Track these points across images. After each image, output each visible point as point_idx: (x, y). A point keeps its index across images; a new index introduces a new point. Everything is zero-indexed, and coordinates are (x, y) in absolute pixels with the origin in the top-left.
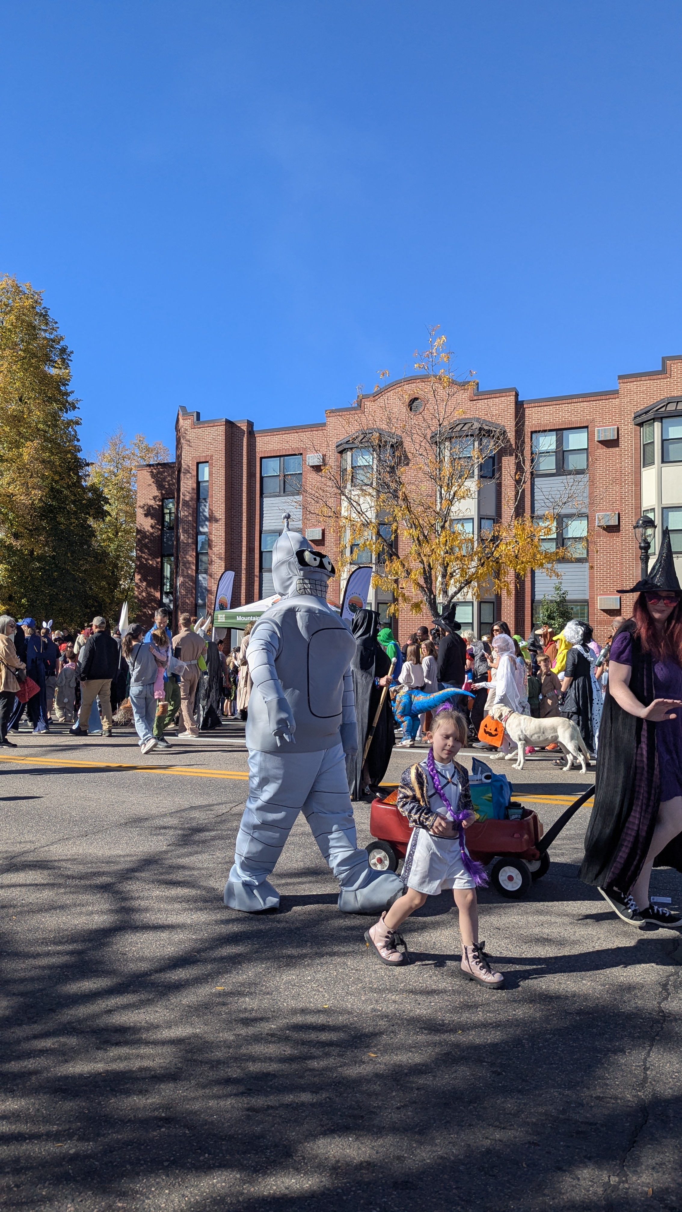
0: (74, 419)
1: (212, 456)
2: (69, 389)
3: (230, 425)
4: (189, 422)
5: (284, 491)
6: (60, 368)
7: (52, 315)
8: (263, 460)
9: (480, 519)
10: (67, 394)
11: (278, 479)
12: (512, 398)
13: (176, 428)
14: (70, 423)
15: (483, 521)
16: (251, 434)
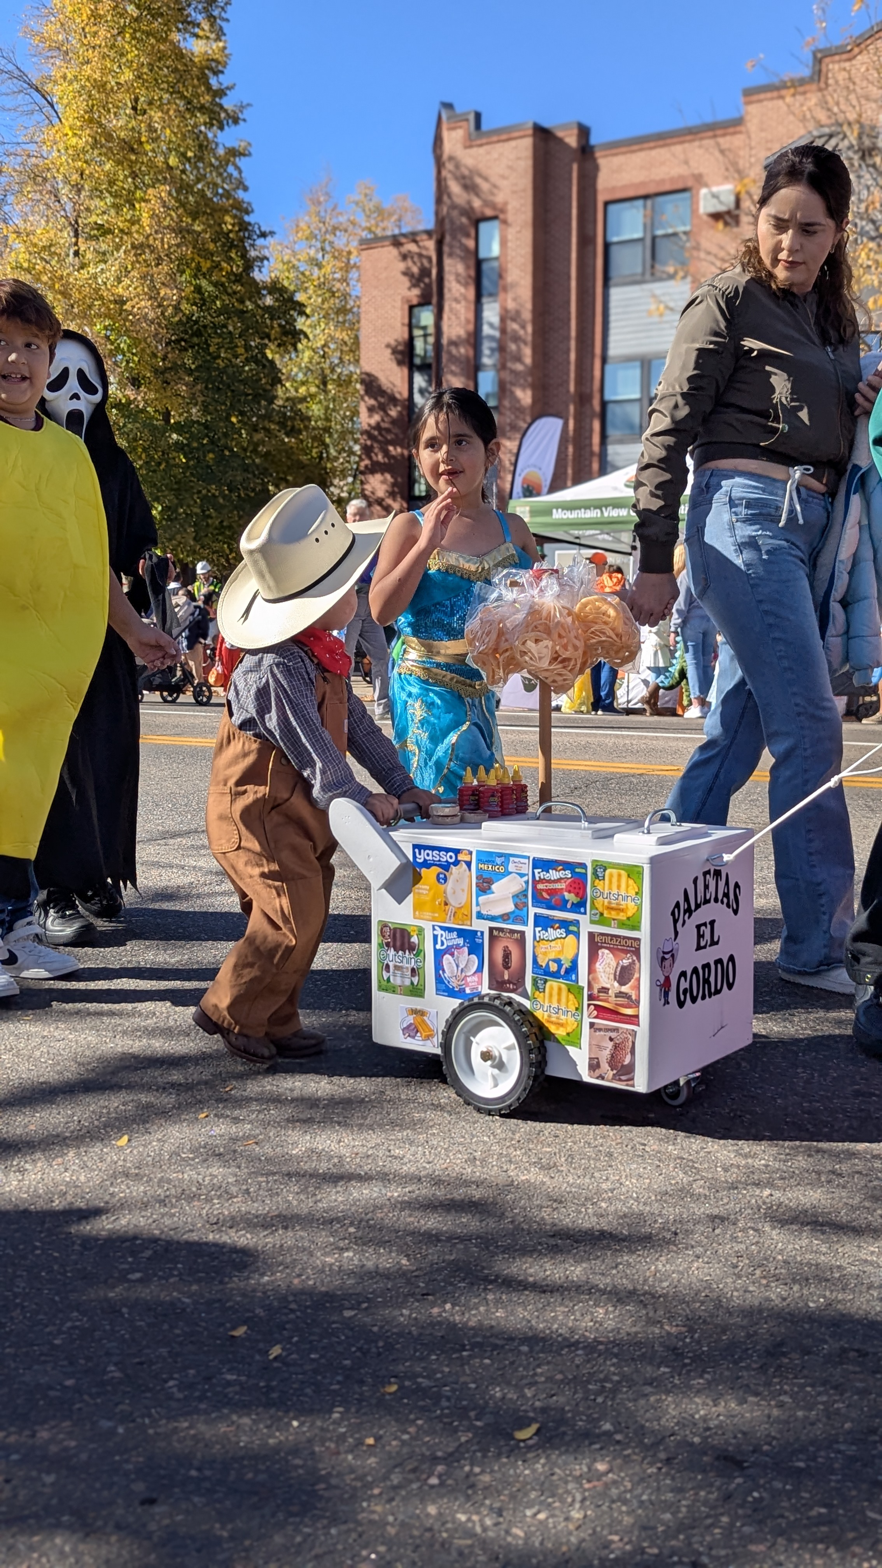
0: (235, 144)
1: (506, 204)
2: (225, 80)
3: (542, 136)
4: (459, 134)
5: (653, 271)
6: (208, 38)
8: (611, 207)
10: (221, 93)
11: (639, 247)
13: (436, 150)
16: (586, 152)
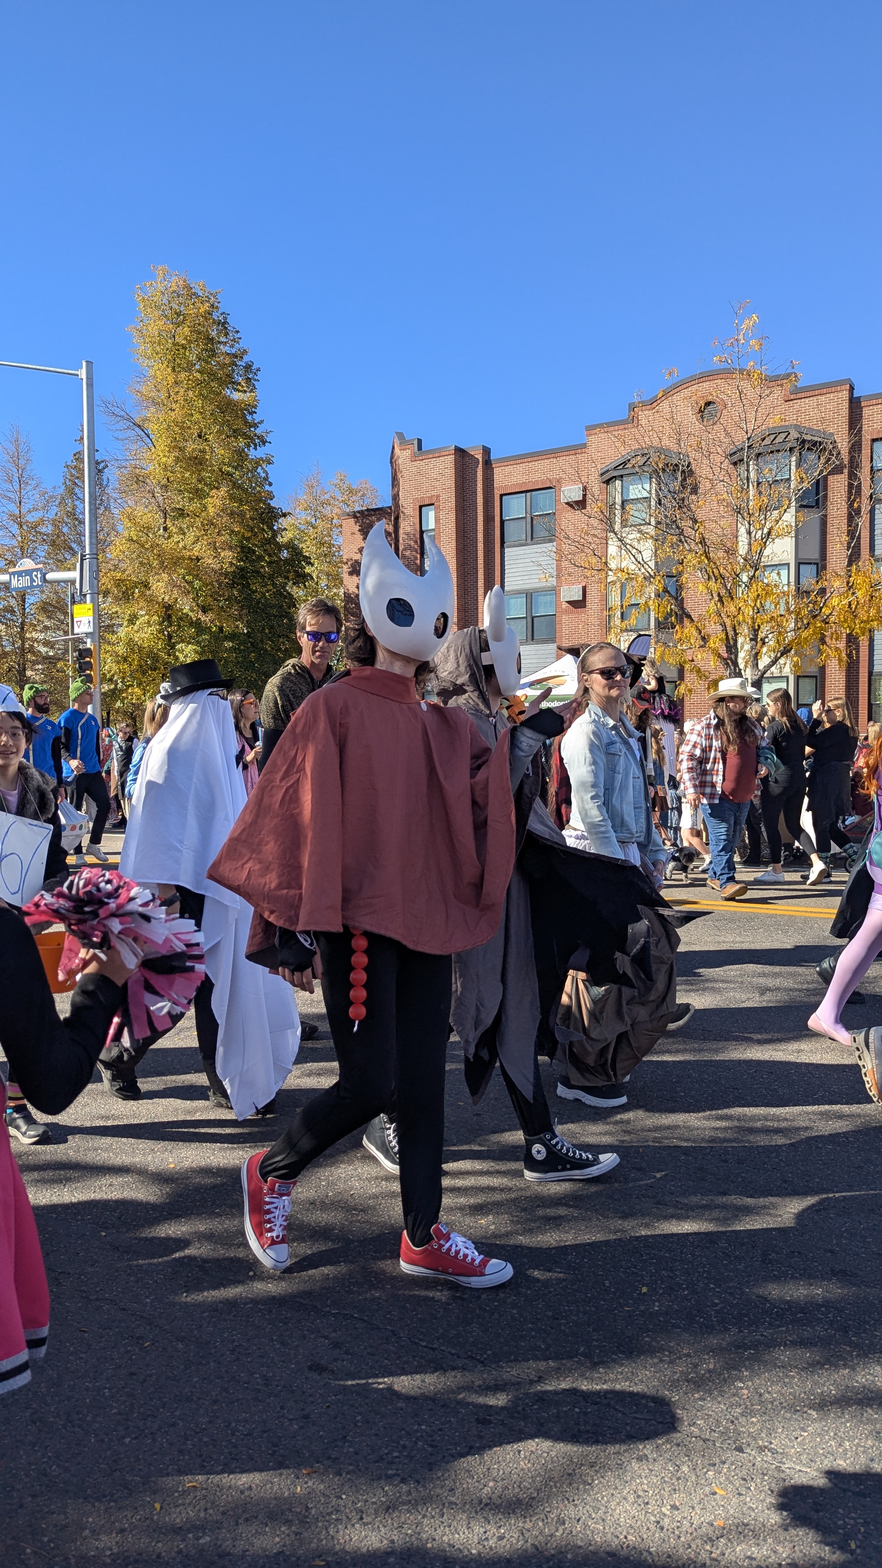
0: (264, 457)
1: (438, 496)
2: (257, 418)
3: (461, 453)
4: (408, 453)
5: (532, 538)
6: (245, 392)
7: (232, 322)
8: (504, 498)
9: (799, 564)
10: (256, 426)
11: (524, 521)
12: (845, 394)
13: (391, 462)
14: (257, 463)
15: (801, 566)
16: (488, 463)
